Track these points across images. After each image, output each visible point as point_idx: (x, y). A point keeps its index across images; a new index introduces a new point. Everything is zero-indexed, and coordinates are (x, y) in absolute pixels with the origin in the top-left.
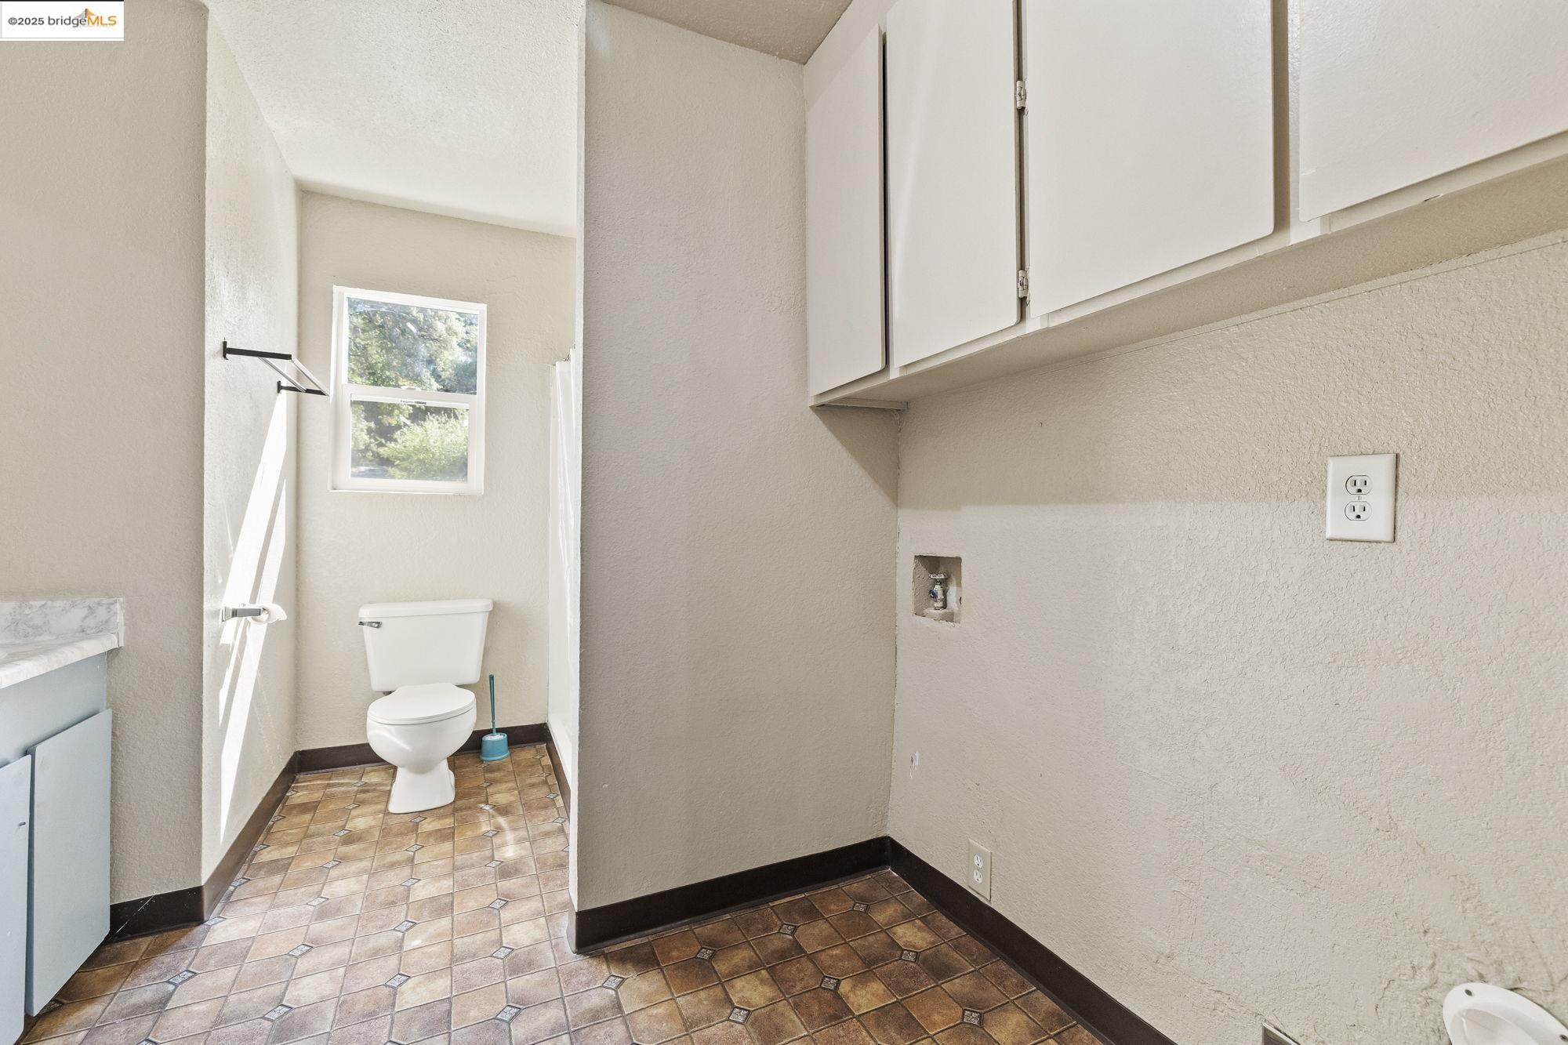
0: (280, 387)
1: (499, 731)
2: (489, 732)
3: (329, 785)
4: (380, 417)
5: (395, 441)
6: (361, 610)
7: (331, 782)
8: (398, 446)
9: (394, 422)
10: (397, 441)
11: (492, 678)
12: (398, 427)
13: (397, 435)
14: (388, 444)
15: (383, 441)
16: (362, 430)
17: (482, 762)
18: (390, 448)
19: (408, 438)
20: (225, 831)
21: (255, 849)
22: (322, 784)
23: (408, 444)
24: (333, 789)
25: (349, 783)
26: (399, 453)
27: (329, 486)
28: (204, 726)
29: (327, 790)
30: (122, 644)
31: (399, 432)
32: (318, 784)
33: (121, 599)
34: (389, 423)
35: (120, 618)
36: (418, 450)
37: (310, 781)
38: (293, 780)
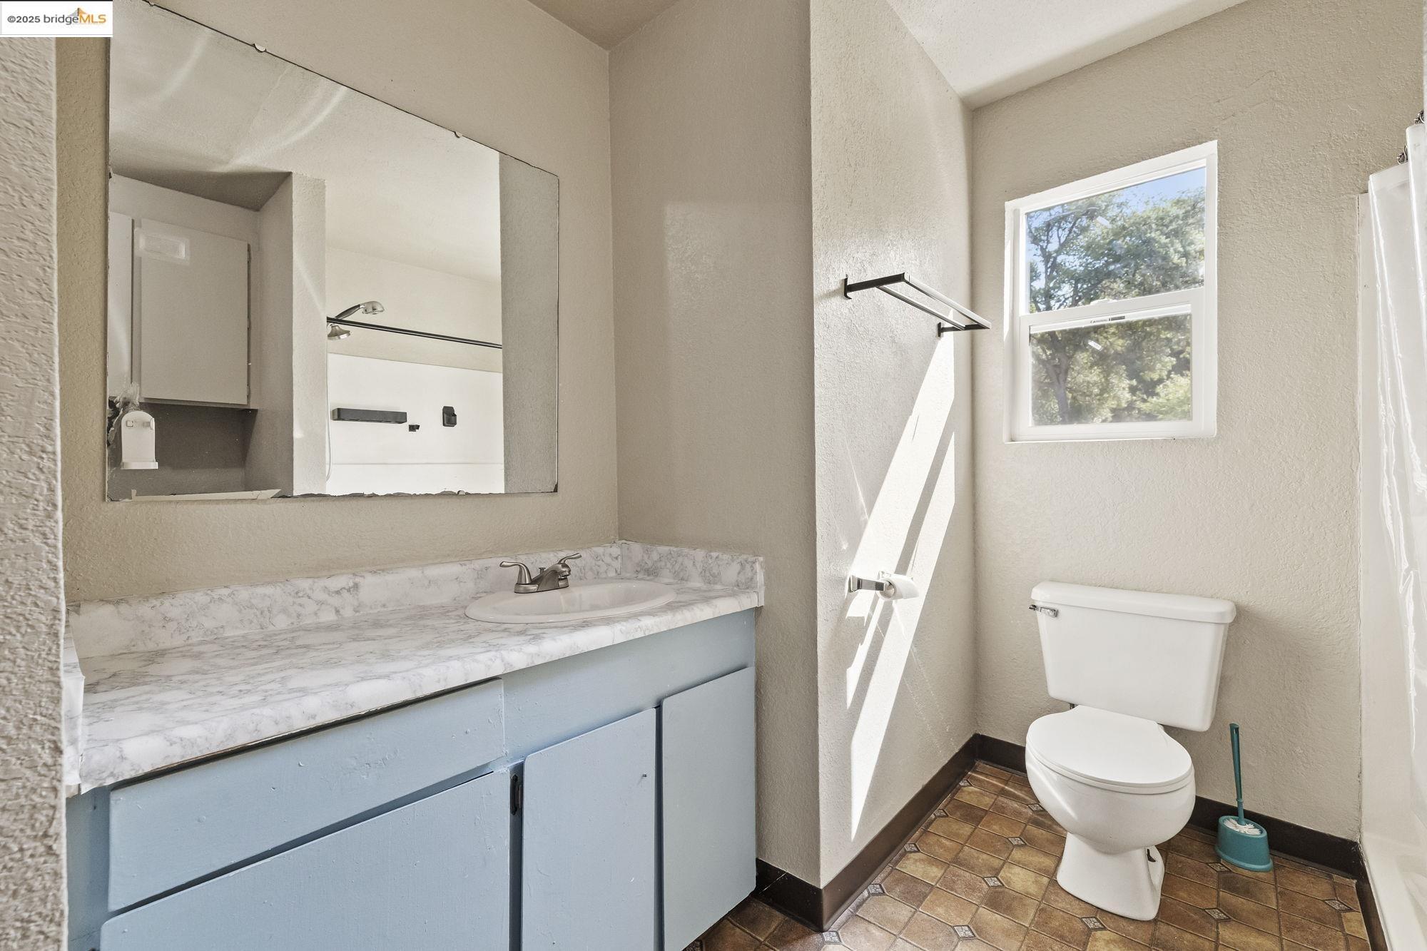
0: (941, 330)
1: (1252, 817)
2: (1232, 811)
3: (1003, 792)
4: (1141, 374)
5: (1157, 394)
6: (1034, 590)
7: (1006, 787)
8: (1161, 400)
9: (1155, 377)
10: (1160, 396)
11: (1235, 730)
12: (1160, 381)
13: (1159, 389)
14: (1150, 399)
15: (1145, 397)
16: (1124, 389)
17: (1218, 859)
18: (1152, 403)
19: (1171, 391)
20: (859, 825)
21: (907, 847)
22: (997, 786)
23: (1171, 397)
24: (1006, 800)
25: (1025, 800)
26: (1161, 407)
27: (1005, 437)
28: (820, 710)
29: (1000, 798)
30: (762, 604)
31: (1161, 386)
32: (993, 785)
33: (761, 559)
34: (1151, 379)
35: (760, 578)
36: (1182, 401)
37: (986, 775)
38: (972, 767)
